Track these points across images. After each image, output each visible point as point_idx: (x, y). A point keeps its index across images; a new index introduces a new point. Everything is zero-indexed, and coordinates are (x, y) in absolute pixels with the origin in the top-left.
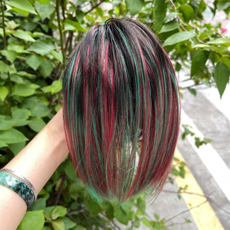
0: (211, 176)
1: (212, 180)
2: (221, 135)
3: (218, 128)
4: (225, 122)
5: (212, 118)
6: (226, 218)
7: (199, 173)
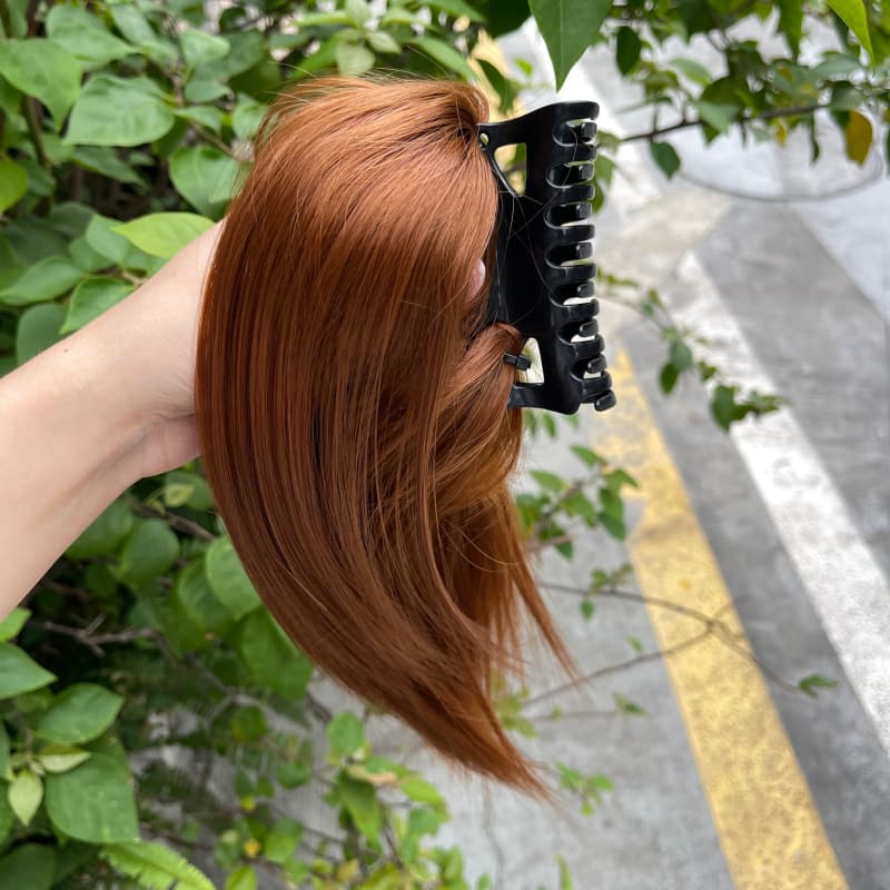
7: (731, 531)
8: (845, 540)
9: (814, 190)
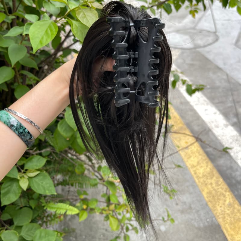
0: (210, 130)
1: (210, 133)
2: (220, 90)
3: (218, 83)
4: (225, 77)
5: (211, 75)
6: (225, 169)
7: (196, 128)
8: (226, 126)
9: (202, 45)
